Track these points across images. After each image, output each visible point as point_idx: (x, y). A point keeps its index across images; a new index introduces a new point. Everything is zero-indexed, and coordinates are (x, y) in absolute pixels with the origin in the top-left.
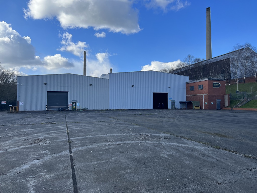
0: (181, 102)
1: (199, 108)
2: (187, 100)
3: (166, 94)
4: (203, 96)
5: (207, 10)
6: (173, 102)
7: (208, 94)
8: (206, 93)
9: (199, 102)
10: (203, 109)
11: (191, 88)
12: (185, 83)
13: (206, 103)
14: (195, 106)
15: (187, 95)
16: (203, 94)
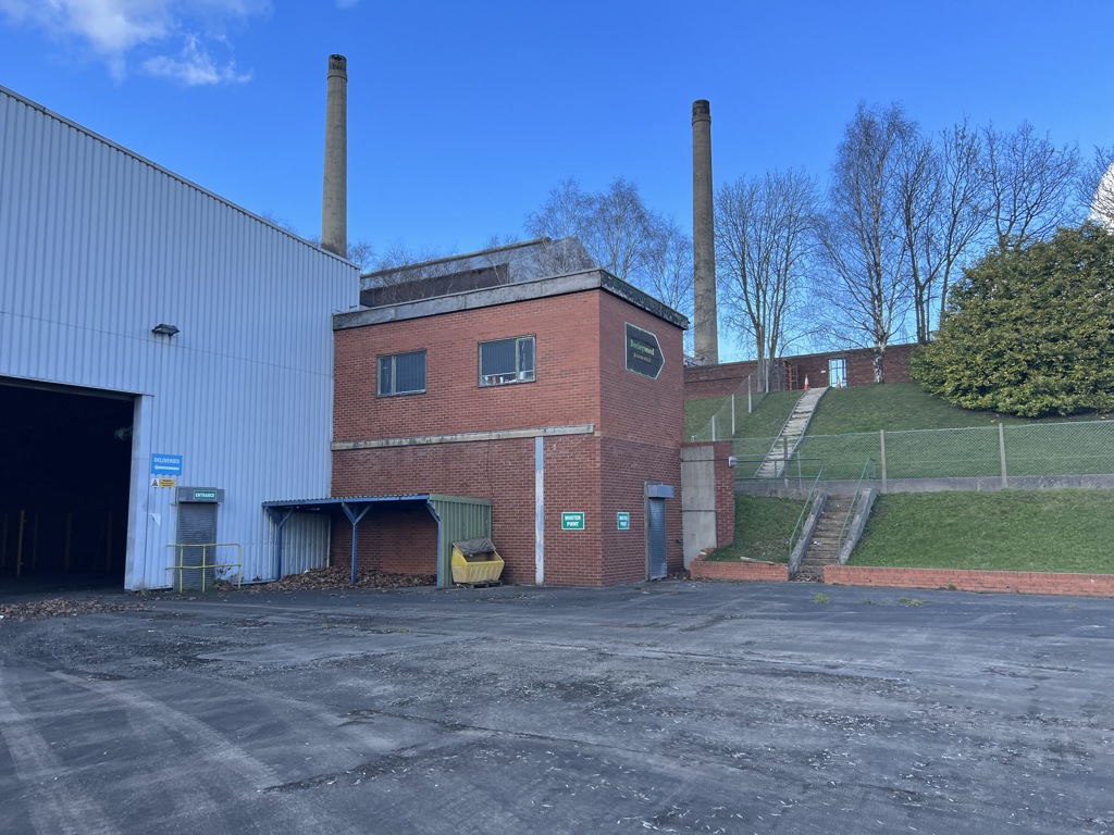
0: (279, 512)
1: (491, 569)
2: (335, 492)
4: (532, 449)
5: (333, 66)
6: (198, 510)
7: (605, 422)
8: (566, 421)
9: (490, 510)
10: (540, 577)
11: (386, 374)
12: (328, 326)
13: (573, 520)
14: (458, 556)
15: (336, 438)
16: (542, 422)
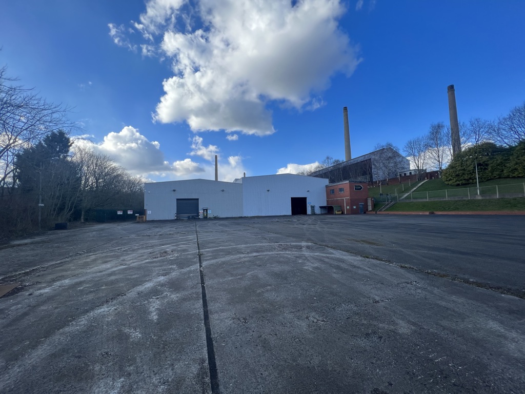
0: (321, 207)
1: (341, 212)
2: (327, 205)
3: (305, 199)
4: (345, 199)
5: (344, 110)
6: (313, 207)
7: (351, 197)
8: (347, 197)
9: (341, 206)
10: (346, 213)
11: (331, 192)
12: (325, 187)
13: (348, 207)
14: (336, 211)
15: (327, 199)
